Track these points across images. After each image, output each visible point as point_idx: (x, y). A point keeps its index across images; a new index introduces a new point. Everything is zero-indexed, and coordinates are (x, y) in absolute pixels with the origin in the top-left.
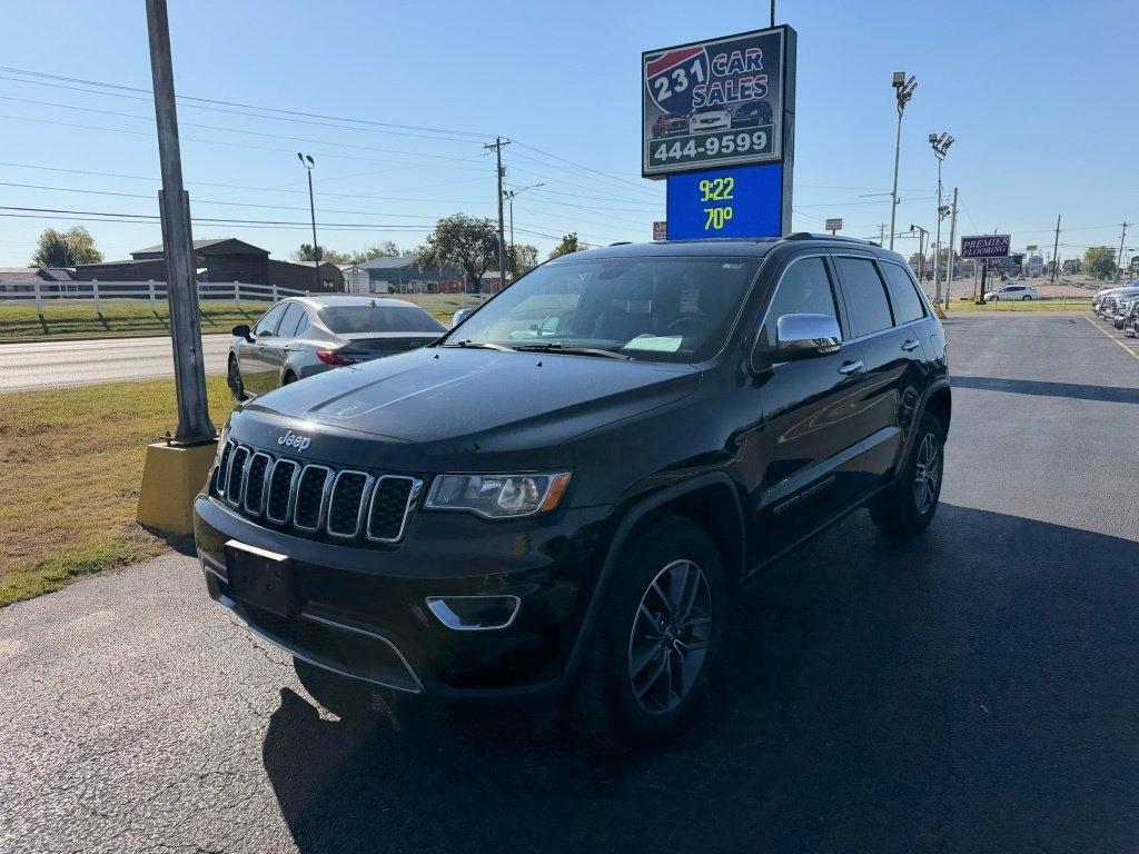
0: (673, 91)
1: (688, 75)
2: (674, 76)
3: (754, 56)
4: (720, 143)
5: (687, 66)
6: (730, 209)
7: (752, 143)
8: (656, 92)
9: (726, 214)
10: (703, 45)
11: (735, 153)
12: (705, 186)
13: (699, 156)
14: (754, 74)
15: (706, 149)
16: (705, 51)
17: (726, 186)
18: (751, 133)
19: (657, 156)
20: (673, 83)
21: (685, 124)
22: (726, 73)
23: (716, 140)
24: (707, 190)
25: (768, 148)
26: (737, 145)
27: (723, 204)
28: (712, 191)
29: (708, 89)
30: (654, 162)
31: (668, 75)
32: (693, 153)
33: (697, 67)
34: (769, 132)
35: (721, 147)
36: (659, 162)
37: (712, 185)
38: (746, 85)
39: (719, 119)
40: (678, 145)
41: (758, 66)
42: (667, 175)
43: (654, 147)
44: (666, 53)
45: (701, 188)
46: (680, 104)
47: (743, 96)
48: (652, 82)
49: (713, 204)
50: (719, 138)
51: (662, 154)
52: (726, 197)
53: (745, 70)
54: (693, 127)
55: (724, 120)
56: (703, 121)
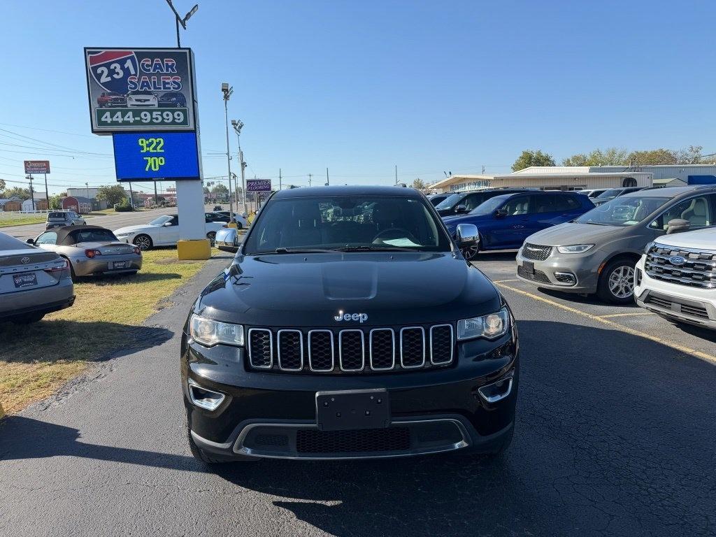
0: (112, 78)
1: (123, 68)
2: (112, 67)
3: (170, 64)
4: (151, 116)
5: (122, 63)
6: (162, 158)
7: (174, 118)
8: (99, 76)
9: (160, 162)
10: (133, 51)
11: (163, 123)
12: (143, 142)
13: (136, 123)
14: (172, 75)
15: (141, 119)
16: (134, 54)
17: (158, 143)
18: (173, 112)
19: (103, 119)
20: (111, 73)
21: (123, 100)
22: (152, 71)
23: (148, 114)
24: (144, 145)
25: (185, 122)
26: (163, 119)
27: (158, 155)
28: (149, 146)
29: (139, 79)
30: (101, 123)
31: (108, 66)
32: (131, 120)
33: (129, 64)
34: (185, 112)
35: (152, 118)
36: (105, 123)
37: (147, 142)
38: (167, 81)
39: (149, 100)
40: (119, 114)
41: (173, 70)
42: (113, 133)
43: (100, 114)
44: (104, 51)
45: (140, 144)
46: (118, 87)
47: (165, 88)
48: (95, 69)
49: (149, 154)
50: (151, 112)
51: (107, 117)
52: (159, 151)
53: (165, 72)
54: (129, 103)
55: (153, 101)
56: (137, 100)
